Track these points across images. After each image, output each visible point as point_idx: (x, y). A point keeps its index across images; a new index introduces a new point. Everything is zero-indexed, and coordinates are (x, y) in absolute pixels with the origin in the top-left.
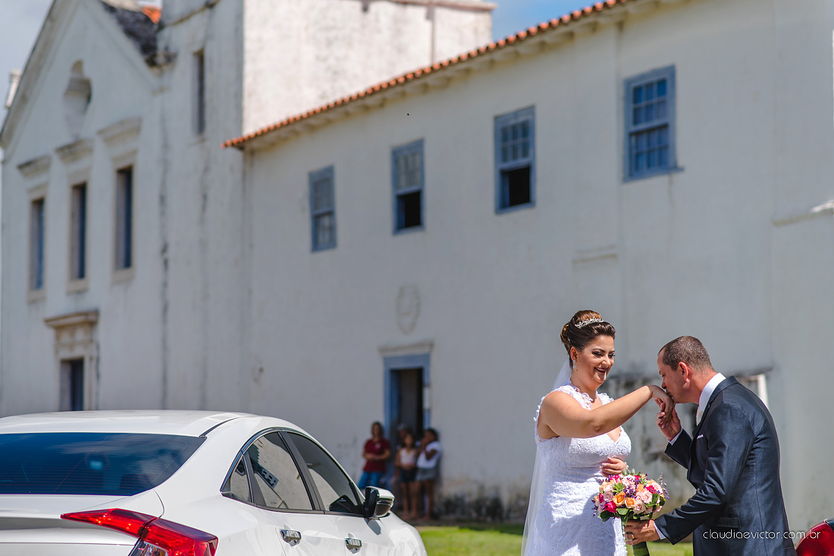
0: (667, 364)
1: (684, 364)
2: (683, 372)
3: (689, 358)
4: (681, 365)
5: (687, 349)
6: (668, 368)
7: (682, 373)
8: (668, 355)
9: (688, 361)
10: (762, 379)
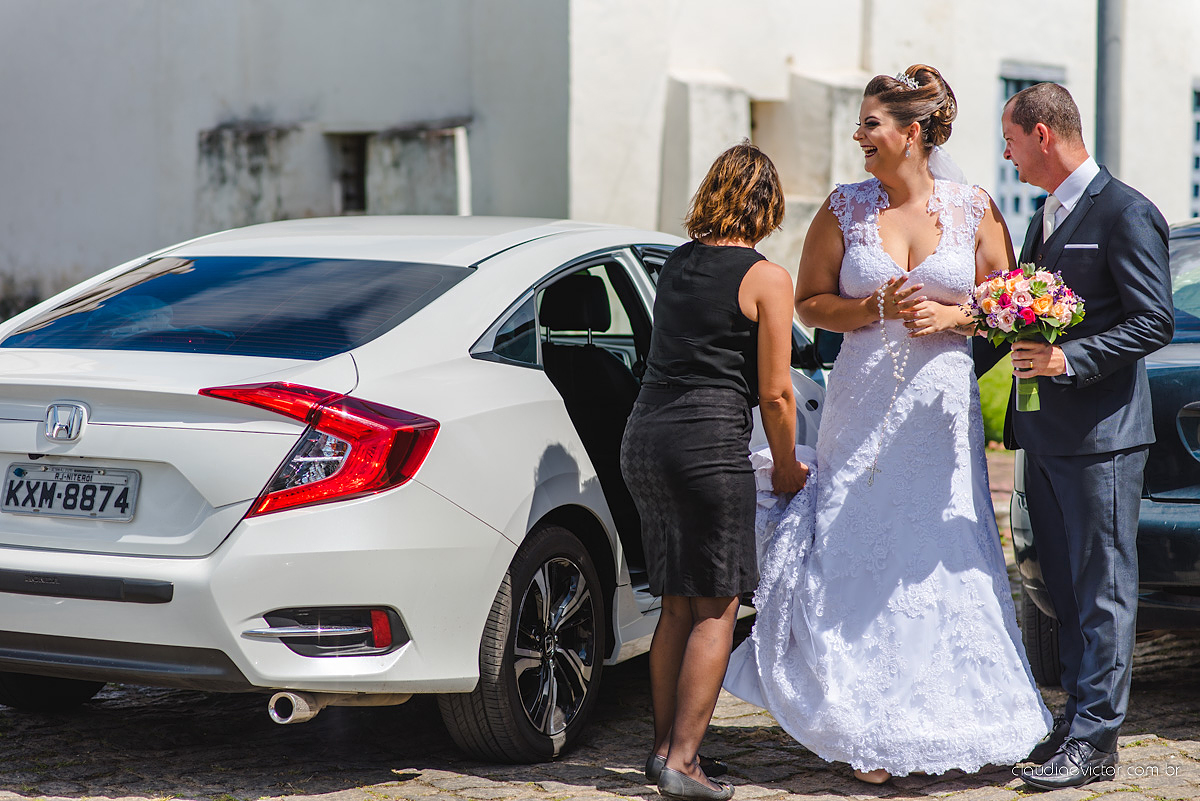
0: (1018, 123)
1: (1043, 125)
2: (1042, 138)
3: (1051, 119)
4: (1039, 129)
5: (1051, 104)
6: (1019, 129)
7: (1039, 140)
8: (1020, 110)
9: (1050, 122)
10: (460, 134)
